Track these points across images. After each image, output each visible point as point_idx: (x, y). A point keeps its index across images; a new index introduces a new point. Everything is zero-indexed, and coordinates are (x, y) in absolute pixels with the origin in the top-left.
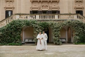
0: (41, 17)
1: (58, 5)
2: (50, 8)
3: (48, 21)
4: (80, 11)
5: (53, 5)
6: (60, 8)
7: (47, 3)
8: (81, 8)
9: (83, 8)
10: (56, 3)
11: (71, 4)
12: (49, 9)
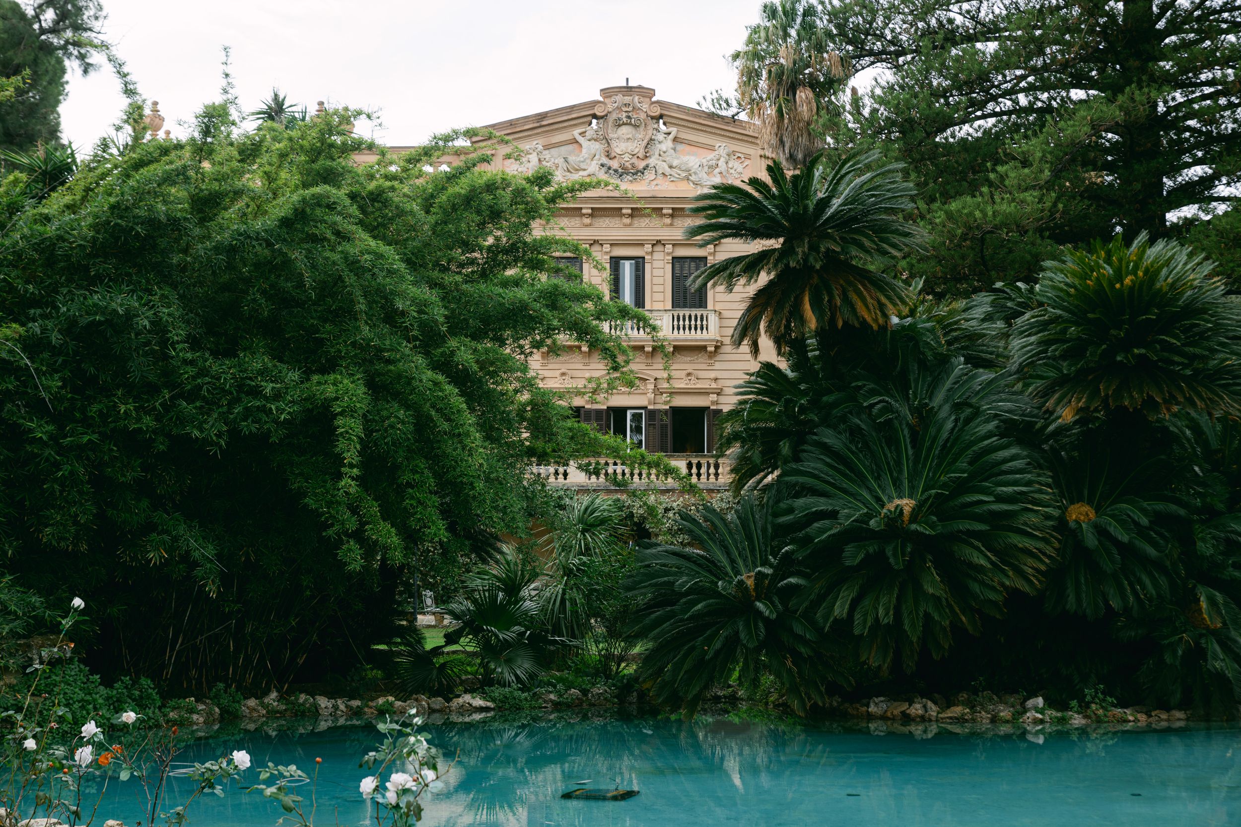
1: (714, 374)
2: (659, 392)
5: (673, 375)
6: (726, 391)
12: (651, 395)
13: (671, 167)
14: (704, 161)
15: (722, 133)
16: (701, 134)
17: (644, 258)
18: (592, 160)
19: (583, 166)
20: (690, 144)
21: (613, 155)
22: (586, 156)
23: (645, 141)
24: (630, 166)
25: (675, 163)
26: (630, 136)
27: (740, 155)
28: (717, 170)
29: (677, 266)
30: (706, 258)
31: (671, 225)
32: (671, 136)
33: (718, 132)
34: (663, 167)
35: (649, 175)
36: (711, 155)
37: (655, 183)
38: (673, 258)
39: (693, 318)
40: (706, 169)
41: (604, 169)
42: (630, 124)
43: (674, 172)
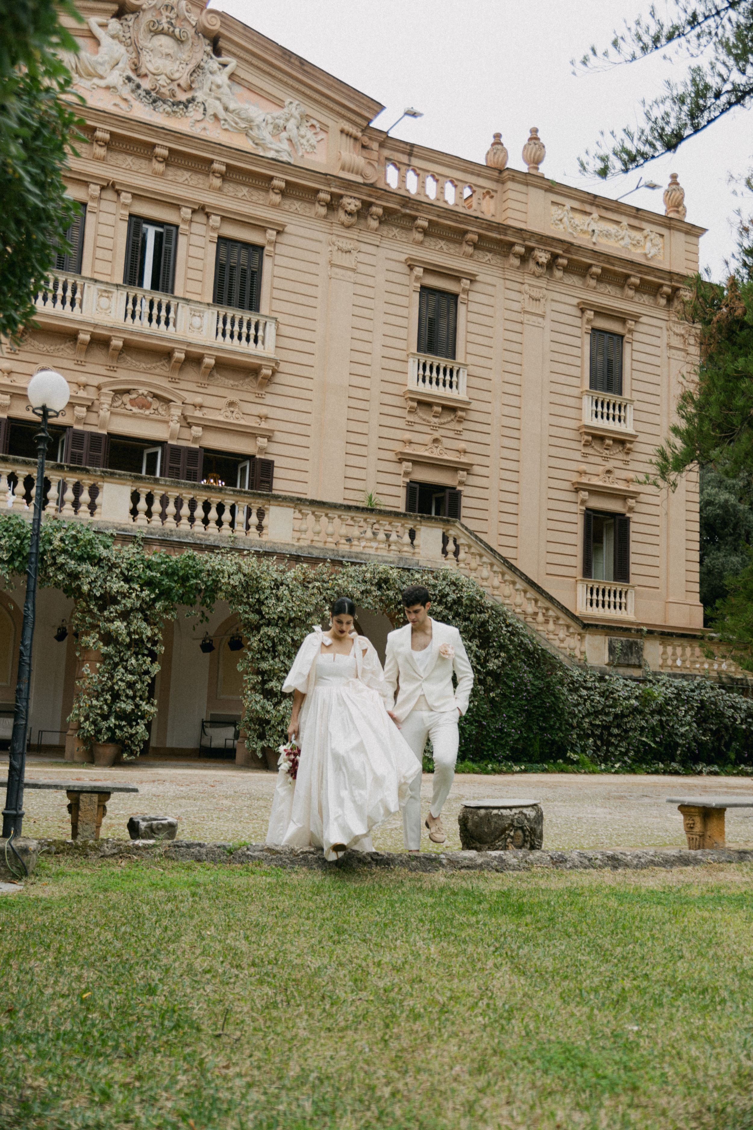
0: (142, 505)
1: (264, 411)
2: (187, 423)
3: (212, 548)
4: (441, 488)
5: (209, 401)
6: (278, 436)
7: (161, 368)
8: (453, 468)
9: (467, 468)
10: (249, 384)
11: (375, 419)
12: (175, 426)
13: (226, 109)
14: (269, 118)
15: (297, 85)
16: (267, 79)
17: (177, 227)
18: (113, 67)
19: (101, 70)
20: (251, 88)
21: (143, 71)
22: (107, 58)
23: (191, 67)
24: (167, 93)
25: (232, 106)
26: (171, 51)
27: (315, 122)
28: (284, 135)
29: (223, 248)
30: (262, 248)
31: (220, 189)
32: (228, 70)
33: (291, 82)
34: (215, 106)
35: (194, 113)
36: (277, 112)
37: (202, 125)
38: (220, 238)
39: (245, 324)
40: (270, 127)
41: (131, 86)
42: (172, 35)
43: (229, 117)
